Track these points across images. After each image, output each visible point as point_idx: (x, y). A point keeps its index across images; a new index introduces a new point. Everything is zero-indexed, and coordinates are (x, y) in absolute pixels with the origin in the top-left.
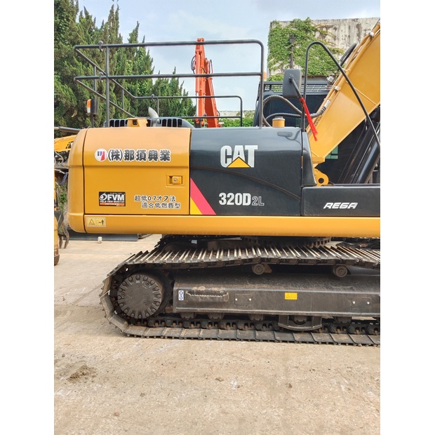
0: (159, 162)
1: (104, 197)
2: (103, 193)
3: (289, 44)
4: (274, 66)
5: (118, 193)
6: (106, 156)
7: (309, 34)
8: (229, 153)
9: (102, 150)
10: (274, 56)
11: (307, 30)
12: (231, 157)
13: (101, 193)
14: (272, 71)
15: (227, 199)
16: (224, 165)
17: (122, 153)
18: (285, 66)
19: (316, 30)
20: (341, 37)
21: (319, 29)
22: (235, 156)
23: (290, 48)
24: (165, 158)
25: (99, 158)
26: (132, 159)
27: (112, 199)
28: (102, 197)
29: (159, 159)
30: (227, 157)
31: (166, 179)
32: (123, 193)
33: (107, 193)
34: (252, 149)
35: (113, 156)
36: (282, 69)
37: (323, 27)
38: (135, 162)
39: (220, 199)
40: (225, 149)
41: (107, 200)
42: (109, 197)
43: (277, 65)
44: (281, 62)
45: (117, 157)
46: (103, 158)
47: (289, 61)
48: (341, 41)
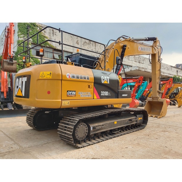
0: (86, 80)
1: (69, 93)
2: (69, 91)
3: (28, 29)
4: (20, 36)
5: (73, 91)
6: (70, 77)
7: (35, 27)
8: (104, 79)
9: (69, 74)
10: (20, 32)
11: (34, 26)
12: (104, 80)
13: (68, 91)
14: (20, 38)
15: (103, 93)
16: (103, 82)
17: (75, 76)
18: (25, 37)
19: (38, 27)
20: (47, 32)
21: (39, 27)
22: (105, 80)
23: (28, 30)
24: (88, 79)
25: (68, 77)
26: (79, 78)
27: (71, 94)
28: (68, 93)
29: (86, 79)
30: (103, 80)
31: (88, 87)
32: (75, 91)
33: (70, 91)
34: (108, 78)
35: (72, 77)
36: (24, 38)
37: (41, 26)
38: (79, 79)
39: (101, 93)
40: (102, 77)
41: (70, 94)
42: (70, 93)
43: (22, 36)
44: (24, 35)
45: (74, 77)
46: (69, 77)
47: (27, 35)
48: (47, 34)
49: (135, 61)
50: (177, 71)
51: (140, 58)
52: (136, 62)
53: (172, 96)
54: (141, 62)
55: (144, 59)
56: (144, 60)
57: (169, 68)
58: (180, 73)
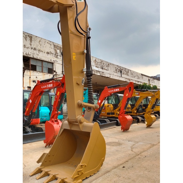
49: (96, 67)
50: (149, 80)
51: (102, 63)
52: (98, 67)
53: (140, 109)
54: (104, 68)
55: (108, 64)
56: (108, 67)
57: (139, 76)
58: (152, 82)
